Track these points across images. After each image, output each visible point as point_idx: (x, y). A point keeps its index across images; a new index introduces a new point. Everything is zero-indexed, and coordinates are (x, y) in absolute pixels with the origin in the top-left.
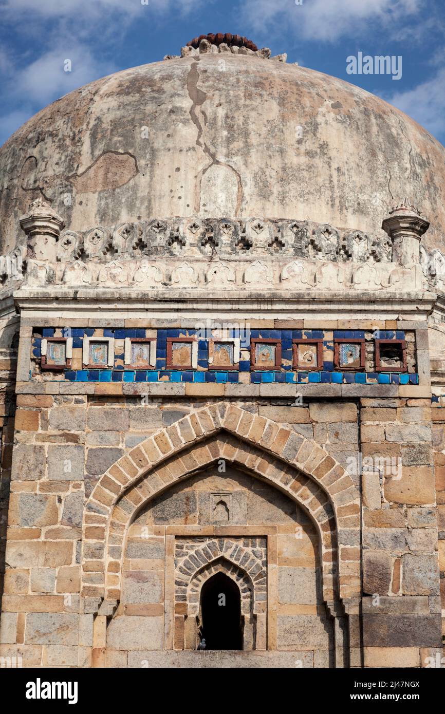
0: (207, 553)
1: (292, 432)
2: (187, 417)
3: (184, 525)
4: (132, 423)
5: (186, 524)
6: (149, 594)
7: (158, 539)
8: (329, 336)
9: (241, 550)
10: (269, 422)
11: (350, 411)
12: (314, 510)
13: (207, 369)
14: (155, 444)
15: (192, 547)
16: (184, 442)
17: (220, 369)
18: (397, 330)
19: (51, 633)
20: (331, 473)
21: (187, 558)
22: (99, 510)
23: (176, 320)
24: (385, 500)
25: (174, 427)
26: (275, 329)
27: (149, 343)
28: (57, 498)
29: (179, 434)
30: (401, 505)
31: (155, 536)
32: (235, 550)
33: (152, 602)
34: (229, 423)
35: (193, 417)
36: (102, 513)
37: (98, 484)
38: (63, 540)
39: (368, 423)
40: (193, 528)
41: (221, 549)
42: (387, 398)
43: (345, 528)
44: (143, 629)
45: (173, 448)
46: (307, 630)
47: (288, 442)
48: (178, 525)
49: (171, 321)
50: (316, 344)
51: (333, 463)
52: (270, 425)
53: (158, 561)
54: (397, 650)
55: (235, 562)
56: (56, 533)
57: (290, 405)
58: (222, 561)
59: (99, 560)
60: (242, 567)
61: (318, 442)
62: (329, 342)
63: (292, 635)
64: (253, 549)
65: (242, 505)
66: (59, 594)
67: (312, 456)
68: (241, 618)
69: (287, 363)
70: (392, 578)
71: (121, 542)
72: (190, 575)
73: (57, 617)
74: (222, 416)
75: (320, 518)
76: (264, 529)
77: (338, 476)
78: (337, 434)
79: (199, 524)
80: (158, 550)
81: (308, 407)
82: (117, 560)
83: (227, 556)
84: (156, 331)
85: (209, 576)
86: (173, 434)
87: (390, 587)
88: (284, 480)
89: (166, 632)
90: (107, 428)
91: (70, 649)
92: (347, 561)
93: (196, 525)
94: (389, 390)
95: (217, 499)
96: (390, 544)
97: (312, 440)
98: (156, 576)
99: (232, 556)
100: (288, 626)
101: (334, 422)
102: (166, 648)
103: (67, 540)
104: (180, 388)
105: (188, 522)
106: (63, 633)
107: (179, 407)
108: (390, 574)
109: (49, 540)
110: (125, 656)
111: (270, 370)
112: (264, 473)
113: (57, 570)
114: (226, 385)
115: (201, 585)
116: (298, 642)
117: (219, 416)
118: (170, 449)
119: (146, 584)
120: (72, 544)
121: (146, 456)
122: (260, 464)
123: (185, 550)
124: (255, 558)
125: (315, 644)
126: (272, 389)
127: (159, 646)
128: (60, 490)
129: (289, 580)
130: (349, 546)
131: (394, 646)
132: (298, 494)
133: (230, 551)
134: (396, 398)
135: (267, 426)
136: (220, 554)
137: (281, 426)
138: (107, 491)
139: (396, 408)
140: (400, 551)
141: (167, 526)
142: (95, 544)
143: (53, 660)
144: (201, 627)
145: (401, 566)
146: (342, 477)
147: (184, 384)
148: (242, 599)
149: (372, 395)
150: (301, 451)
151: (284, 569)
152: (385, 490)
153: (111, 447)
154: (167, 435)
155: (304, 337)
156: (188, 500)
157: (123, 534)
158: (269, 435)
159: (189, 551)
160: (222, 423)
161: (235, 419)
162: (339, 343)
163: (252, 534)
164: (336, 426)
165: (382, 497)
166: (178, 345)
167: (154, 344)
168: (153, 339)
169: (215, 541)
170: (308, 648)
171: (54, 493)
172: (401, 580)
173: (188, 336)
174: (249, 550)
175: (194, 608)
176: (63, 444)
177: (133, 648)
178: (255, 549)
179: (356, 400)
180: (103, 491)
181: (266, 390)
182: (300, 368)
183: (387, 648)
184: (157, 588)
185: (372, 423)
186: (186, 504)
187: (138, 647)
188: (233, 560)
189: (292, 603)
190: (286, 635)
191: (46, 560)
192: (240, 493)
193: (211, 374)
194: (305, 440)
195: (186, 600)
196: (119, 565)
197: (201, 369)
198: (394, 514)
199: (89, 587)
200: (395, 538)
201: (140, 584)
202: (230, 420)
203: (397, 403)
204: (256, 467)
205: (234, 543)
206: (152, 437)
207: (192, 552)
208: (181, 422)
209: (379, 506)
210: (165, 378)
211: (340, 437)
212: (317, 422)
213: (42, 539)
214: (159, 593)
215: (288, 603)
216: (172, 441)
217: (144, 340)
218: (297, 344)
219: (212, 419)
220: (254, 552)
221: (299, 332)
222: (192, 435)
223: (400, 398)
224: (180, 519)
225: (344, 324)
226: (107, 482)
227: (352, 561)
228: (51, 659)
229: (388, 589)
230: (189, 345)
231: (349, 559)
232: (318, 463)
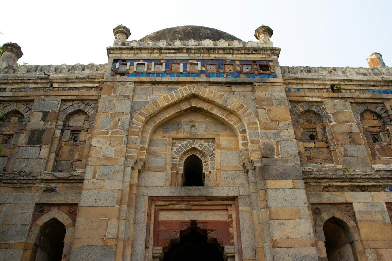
0: (187, 145)
1: (224, 95)
2: (178, 90)
3: (176, 134)
4: (154, 92)
5: (177, 133)
6: (159, 162)
7: (164, 139)
8: (238, 63)
9: (203, 144)
10: (214, 91)
11: (249, 88)
12: (236, 126)
13: (187, 73)
14: (164, 100)
15: (180, 143)
16: (176, 98)
17: (192, 73)
18: (266, 61)
19: (109, 174)
20: (243, 110)
21: (177, 147)
22: (136, 124)
23: (173, 57)
24: (268, 119)
25: (172, 93)
26: (215, 60)
27: (162, 64)
28: (118, 119)
29: (174, 96)
30: (276, 121)
31: (163, 138)
32: (200, 144)
33: (161, 165)
34: (197, 92)
35: (180, 90)
36: (138, 125)
37: (137, 114)
38: (119, 135)
39: (258, 91)
40: (181, 135)
41: (194, 144)
42: (264, 82)
43: (252, 131)
44: (156, 177)
45: (171, 101)
46: (235, 177)
47: (223, 98)
48: (174, 134)
49: (171, 57)
50: (232, 65)
51: (244, 107)
52: (214, 93)
53: (164, 149)
54: (282, 181)
55: (200, 149)
56: (117, 132)
57: (223, 86)
58: (194, 149)
59: (136, 144)
60: (203, 151)
61: (236, 99)
62: (238, 64)
63: (229, 180)
64: (208, 144)
65: (203, 126)
66: (115, 158)
67: (234, 103)
68: (203, 174)
69: (221, 71)
70: (275, 150)
71: (147, 139)
72: (179, 154)
73: (113, 167)
74: (193, 89)
75: (239, 129)
76: (213, 135)
77: (246, 111)
78: (244, 96)
79: (183, 133)
80: (164, 144)
81: (231, 86)
82: (144, 146)
83: (196, 146)
84: (165, 60)
85: (188, 156)
86: (172, 96)
87: (275, 154)
88: (222, 114)
89: (167, 178)
90: (143, 94)
91: (119, 182)
92: (253, 144)
93: (182, 134)
94: (265, 80)
95: (192, 124)
96: (272, 136)
97: (233, 98)
98: (163, 155)
99: (199, 146)
100: (226, 176)
101: (243, 92)
102: (167, 186)
103: (121, 135)
104: (174, 79)
105: (178, 133)
106: (116, 174)
107: (174, 86)
108: (275, 148)
109: (113, 135)
110: (147, 189)
111: (214, 73)
112: (213, 111)
113: (115, 148)
114: (195, 78)
115: (184, 160)
116: (232, 183)
117: (192, 89)
118: (170, 101)
119: (158, 158)
120: (123, 137)
121: (159, 104)
122: (210, 108)
123: (176, 144)
124: (209, 148)
125: (240, 183)
126: (215, 79)
127: (164, 185)
128: (119, 116)
129: (225, 156)
130: (254, 138)
131: (280, 179)
132: (228, 119)
133: (198, 145)
134: (268, 82)
135: (213, 93)
136: (193, 146)
137: (219, 93)
138: (141, 117)
139: (269, 86)
140: (278, 139)
141: (168, 134)
142: (134, 138)
143: (110, 187)
144: (184, 181)
145: (279, 145)
146: (248, 111)
147: (177, 78)
148: (203, 165)
149: (258, 81)
150: (229, 102)
151: (223, 152)
152: (268, 116)
153: (144, 101)
154: (169, 96)
155: (227, 62)
156: (178, 124)
157: (148, 135)
158: (214, 96)
159: (178, 145)
160: (193, 92)
161: (199, 90)
162: (242, 65)
163: (208, 137)
164: (244, 93)
165: (267, 118)
166: (174, 65)
167: (164, 64)
168: (164, 63)
169: (191, 140)
170: (236, 185)
171: (117, 117)
172: (280, 151)
173: (178, 62)
174: (206, 144)
175: (181, 170)
176: (122, 99)
177: (151, 185)
178: (209, 144)
179: (251, 84)
180: (139, 117)
181: (212, 79)
182: (226, 72)
183: (277, 181)
184: (163, 160)
185: (259, 91)
186: (177, 126)
187: (153, 185)
188: (199, 148)
189: (228, 166)
190: (225, 179)
191: (110, 144)
192: (202, 122)
193: (189, 74)
194: (230, 98)
195: (177, 165)
196: (145, 148)
197: (184, 73)
198: (273, 125)
199: (130, 155)
200: (275, 134)
201: (155, 158)
202: (197, 91)
203: (269, 84)
204: (209, 109)
205: (200, 141)
206: (162, 97)
207: (180, 145)
208: (175, 92)
209: (266, 121)
210: (168, 75)
211: (246, 97)
212: (235, 92)
213: (109, 134)
214: (164, 162)
215: (226, 165)
216: (171, 98)
217: (160, 63)
218: (225, 65)
219: (189, 90)
220: (209, 145)
221: (225, 61)
222: (180, 96)
223: (270, 83)
224: (174, 131)
225: (244, 58)
226: (141, 114)
227: (256, 144)
228: (108, 186)
229: (274, 155)
230: (179, 65)
231: (254, 143)
232: (236, 106)
